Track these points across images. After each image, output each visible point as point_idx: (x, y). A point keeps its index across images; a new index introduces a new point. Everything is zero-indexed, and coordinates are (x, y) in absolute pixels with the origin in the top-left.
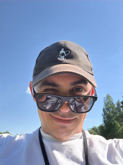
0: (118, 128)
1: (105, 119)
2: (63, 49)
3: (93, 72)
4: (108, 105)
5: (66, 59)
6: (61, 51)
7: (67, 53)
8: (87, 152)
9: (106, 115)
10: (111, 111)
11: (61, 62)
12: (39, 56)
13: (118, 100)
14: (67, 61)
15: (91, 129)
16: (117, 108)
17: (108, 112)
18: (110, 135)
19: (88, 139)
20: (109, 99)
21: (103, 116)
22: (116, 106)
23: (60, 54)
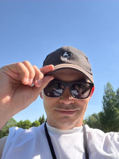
0: (117, 115)
1: (105, 106)
2: (66, 52)
3: (92, 72)
4: (109, 93)
5: (68, 60)
6: (64, 54)
7: (69, 55)
8: (87, 144)
9: (106, 103)
10: (111, 99)
11: (64, 62)
12: (46, 59)
13: (118, 88)
14: (69, 61)
15: (91, 116)
16: (117, 96)
17: (108, 99)
18: (109, 121)
19: (87, 133)
20: (109, 87)
21: (103, 103)
22: (116, 94)
23: (64, 56)
